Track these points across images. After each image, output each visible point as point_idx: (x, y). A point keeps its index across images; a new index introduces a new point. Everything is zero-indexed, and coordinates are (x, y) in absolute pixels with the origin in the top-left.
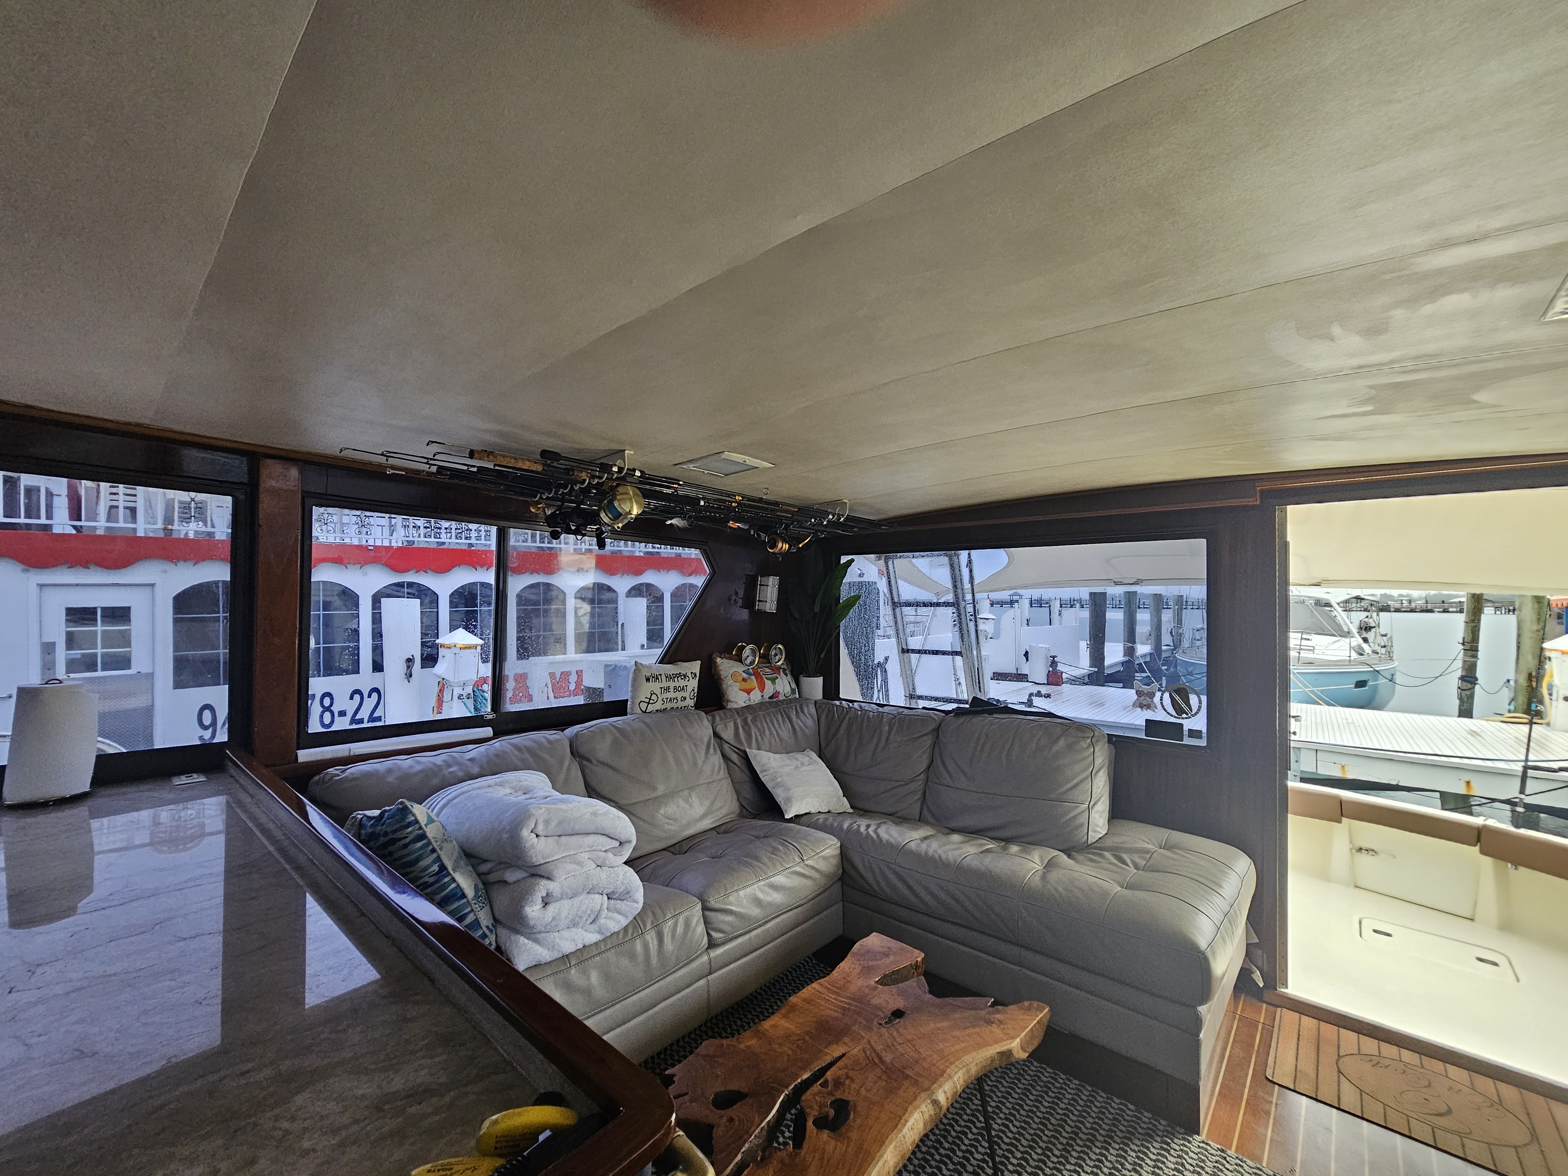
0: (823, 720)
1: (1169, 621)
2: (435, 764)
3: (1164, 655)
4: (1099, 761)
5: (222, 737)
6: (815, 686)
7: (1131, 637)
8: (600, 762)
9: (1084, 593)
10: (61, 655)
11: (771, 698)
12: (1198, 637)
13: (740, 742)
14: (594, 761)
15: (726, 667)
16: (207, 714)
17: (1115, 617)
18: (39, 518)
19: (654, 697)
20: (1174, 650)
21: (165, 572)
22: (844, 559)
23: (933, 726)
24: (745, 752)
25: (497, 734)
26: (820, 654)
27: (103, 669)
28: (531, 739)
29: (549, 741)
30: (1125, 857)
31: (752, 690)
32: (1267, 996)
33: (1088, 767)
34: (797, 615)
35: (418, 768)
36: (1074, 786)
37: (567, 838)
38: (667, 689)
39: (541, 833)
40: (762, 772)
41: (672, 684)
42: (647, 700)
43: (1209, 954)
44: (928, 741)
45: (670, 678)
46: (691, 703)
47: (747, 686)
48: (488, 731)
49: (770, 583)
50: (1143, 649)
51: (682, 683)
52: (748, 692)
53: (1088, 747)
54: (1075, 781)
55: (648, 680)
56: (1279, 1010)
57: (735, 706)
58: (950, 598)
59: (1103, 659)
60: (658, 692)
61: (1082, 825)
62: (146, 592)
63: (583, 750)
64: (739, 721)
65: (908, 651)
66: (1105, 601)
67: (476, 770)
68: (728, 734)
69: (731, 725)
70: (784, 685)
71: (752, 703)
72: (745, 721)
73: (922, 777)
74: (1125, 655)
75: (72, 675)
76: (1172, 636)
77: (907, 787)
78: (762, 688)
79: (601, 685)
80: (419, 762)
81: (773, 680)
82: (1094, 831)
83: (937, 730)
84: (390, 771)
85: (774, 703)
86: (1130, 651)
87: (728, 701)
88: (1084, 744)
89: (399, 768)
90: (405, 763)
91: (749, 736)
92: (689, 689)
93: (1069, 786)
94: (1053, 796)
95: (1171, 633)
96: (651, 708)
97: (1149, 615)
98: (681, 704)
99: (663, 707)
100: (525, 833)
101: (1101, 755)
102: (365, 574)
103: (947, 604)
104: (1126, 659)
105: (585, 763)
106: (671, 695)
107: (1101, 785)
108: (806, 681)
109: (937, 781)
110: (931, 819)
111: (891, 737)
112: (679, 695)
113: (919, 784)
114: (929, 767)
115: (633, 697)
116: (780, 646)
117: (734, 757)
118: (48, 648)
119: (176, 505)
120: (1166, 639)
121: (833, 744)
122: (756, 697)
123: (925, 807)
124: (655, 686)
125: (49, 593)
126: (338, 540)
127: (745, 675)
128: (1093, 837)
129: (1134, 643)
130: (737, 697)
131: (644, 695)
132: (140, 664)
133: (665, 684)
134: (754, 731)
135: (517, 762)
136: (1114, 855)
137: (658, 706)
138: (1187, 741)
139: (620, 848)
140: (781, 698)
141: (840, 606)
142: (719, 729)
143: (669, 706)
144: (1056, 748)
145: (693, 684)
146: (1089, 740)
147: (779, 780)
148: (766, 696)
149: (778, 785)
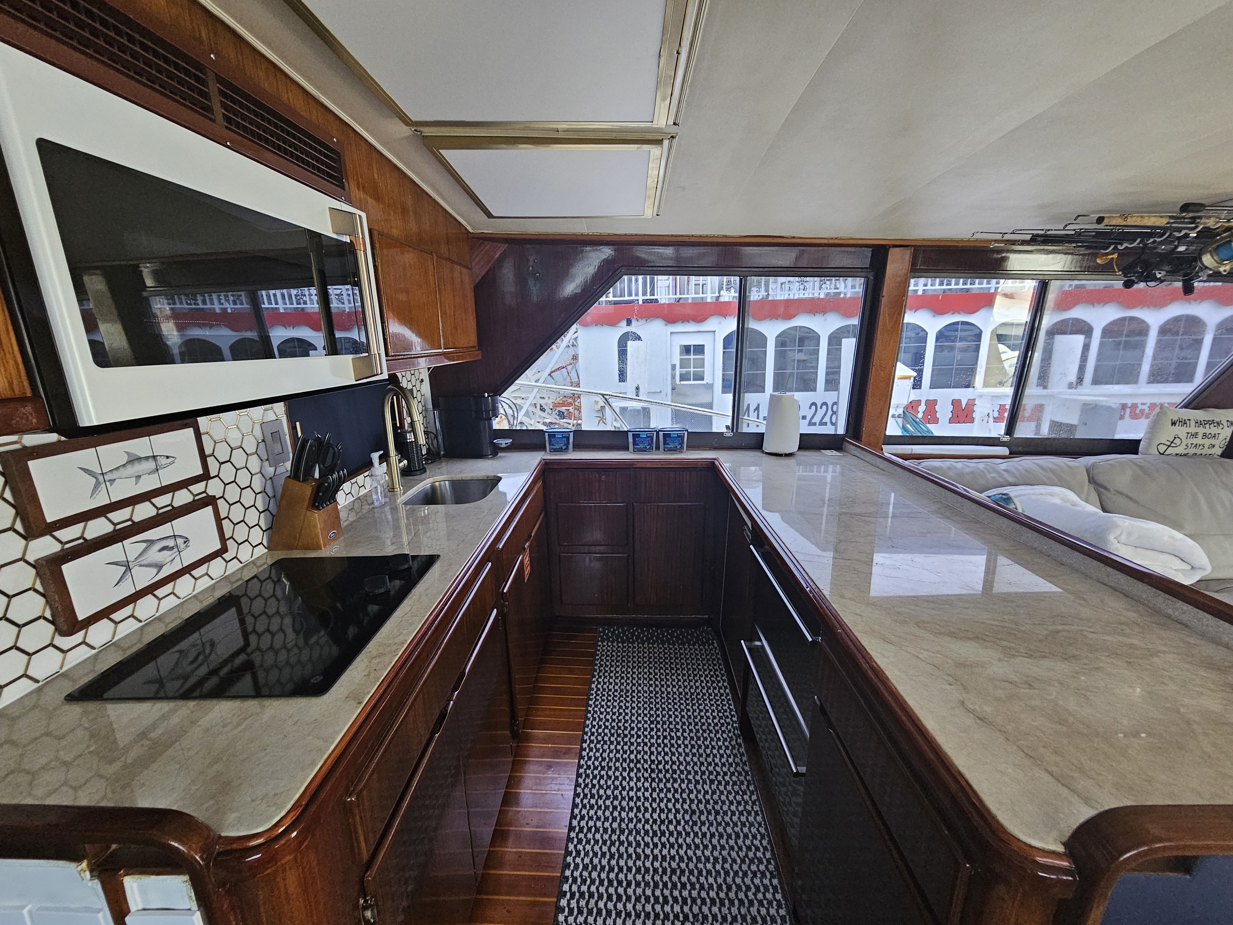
2: (977, 468)
5: (841, 431)
8: (1118, 492)
10: (678, 371)
14: (1112, 490)
19: (1177, 441)
21: (720, 323)
25: (1014, 454)
27: (694, 380)
28: (1053, 463)
29: (1069, 467)
35: (968, 470)
37: (1143, 550)
38: (1195, 435)
39: (1123, 541)
41: (1201, 430)
42: (1169, 443)
45: (1199, 423)
46: (1218, 451)
48: (1005, 451)
51: (1214, 430)
55: (1174, 423)
60: (1183, 436)
62: (711, 336)
63: (1101, 478)
67: (1011, 480)
75: (682, 383)
79: (1075, 422)
80: (968, 466)
84: (949, 468)
89: (956, 468)
90: (959, 464)
92: (1221, 437)
96: (1170, 451)
98: (1206, 451)
99: (1185, 452)
100: (1111, 537)
102: (825, 320)
105: (1102, 490)
106: (1199, 441)
112: (1207, 442)
115: (1151, 439)
118: (674, 367)
124: (1181, 430)
125: (675, 337)
126: (811, 296)
131: (1164, 437)
132: (708, 377)
133: (1193, 429)
135: (1043, 478)
137: (1181, 450)
139: (1192, 572)
143: (1192, 451)
145: (1225, 431)
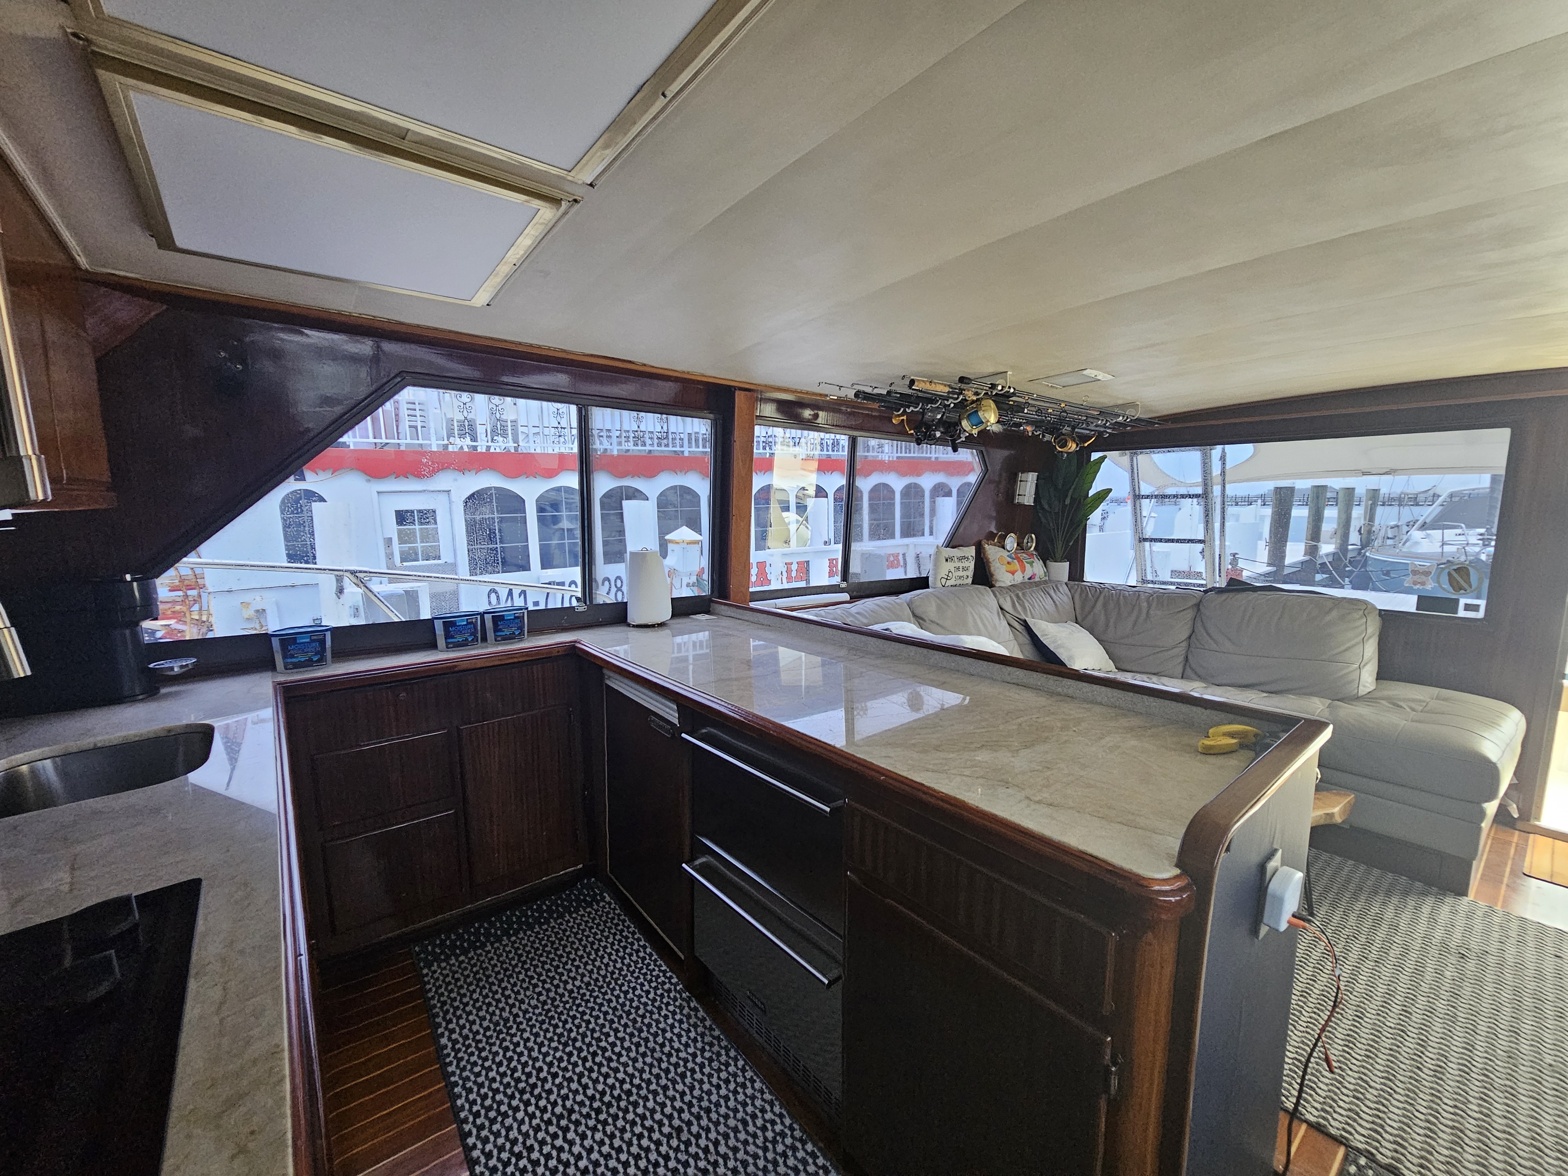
0: (1077, 597)
1: (1359, 518)
3: (1350, 555)
4: (1370, 630)
5: (706, 591)
6: (1062, 569)
7: (1315, 534)
9: (1268, 487)
10: (396, 547)
11: (1030, 579)
12: (1390, 536)
13: (1018, 612)
15: (992, 551)
16: (493, 596)
17: (1300, 514)
18: (368, 438)
19: (950, 575)
20: (1362, 548)
21: (456, 480)
22: (1095, 456)
23: (1194, 601)
24: (1025, 621)
25: (854, 598)
26: (1068, 542)
27: (425, 559)
30: (1401, 704)
31: (1016, 571)
32: (1519, 825)
33: (1361, 634)
34: (1046, 507)
36: (1346, 650)
38: (958, 569)
40: (1043, 636)
41: (957, 565)
42: (946, 577)
43: (1499, 765)
44: (1189, 615)
45: (955, 559)
46: (970, 580)
47: (1011, 568)
48: (846, 597)
49: (1030, 479)
50: (1327, 548)
51: (966, 564)
52: (1013, 573)
53: (1361, 618)
54: (1348, 645)
55: (946, 560)
56: (1531, 836)
57: (1003, 585)
58: (1199, 490)
59: (1283, 557)
60: (953, 570)
61: (1353, 681)
62: (443, 497)
64: (1013, 595)
65: (1145, 540)
66: (1292, 496)
68: (1008, 606)
69: (1008, 599)
70: (1037, 568)
71: (1016, 583)
72: (1018, 596)
73: (1185, 644)
74: (1305, 554)
75: (405, 564)
76: (1360, 534)
77: (1169, 653)
78: (1023, 571)
81: (1031, 564)
82: (1364, 686)
83: (1198, 606)
85: (1031, 583)
86: (1312, 551)
87: (997, 581)
88: (1356, 615)
91: (1024, 608)
92: (970, 568)
93: (1342, 648)
94: (1324, 657)
95: (1360, 531)
96: (949, 583)
97: (1336, 511)
98: (965, 581)
99: (956, 583)
101: (1373, 627)
103: (1197, 496)
104: (1307, 558)
106: (960, 573)
107: (1371, 649)
108: (1052, 565)
109: (1201, 646)
110: (1193, 675)
111: (1151, 612)
112: (964, 573)
113: (1181, 650)
114: (1190, 637)
115: (935, 574)
116: (1033, 536)
117: (1016, 625)
118: (389, 542)
119: (456, 424)
120: (1354, 538)
121: (1090, 617)
122: (1019, 578)
123: (1187, 667)
124: (951, 566)
125: (385, 498)
127: (1009, 560)
128: (1363, 691)
129: (1319, 541)
130: (1003, 576)
131: (943, 573)
132: (446, 556)
134: (1027, 604)
136: (1390, 703)
137: (954, 582)
138: (1462, 613)
140: (1037, 579)
141: (1089, 500)
142: (1001, 601)
143: (959, 582)
144: (1328, 618)
145: (971, 565)
146: (1361, 613)
147: (1059, 642)
148: (1027, 577)
149: (1059, 646)
